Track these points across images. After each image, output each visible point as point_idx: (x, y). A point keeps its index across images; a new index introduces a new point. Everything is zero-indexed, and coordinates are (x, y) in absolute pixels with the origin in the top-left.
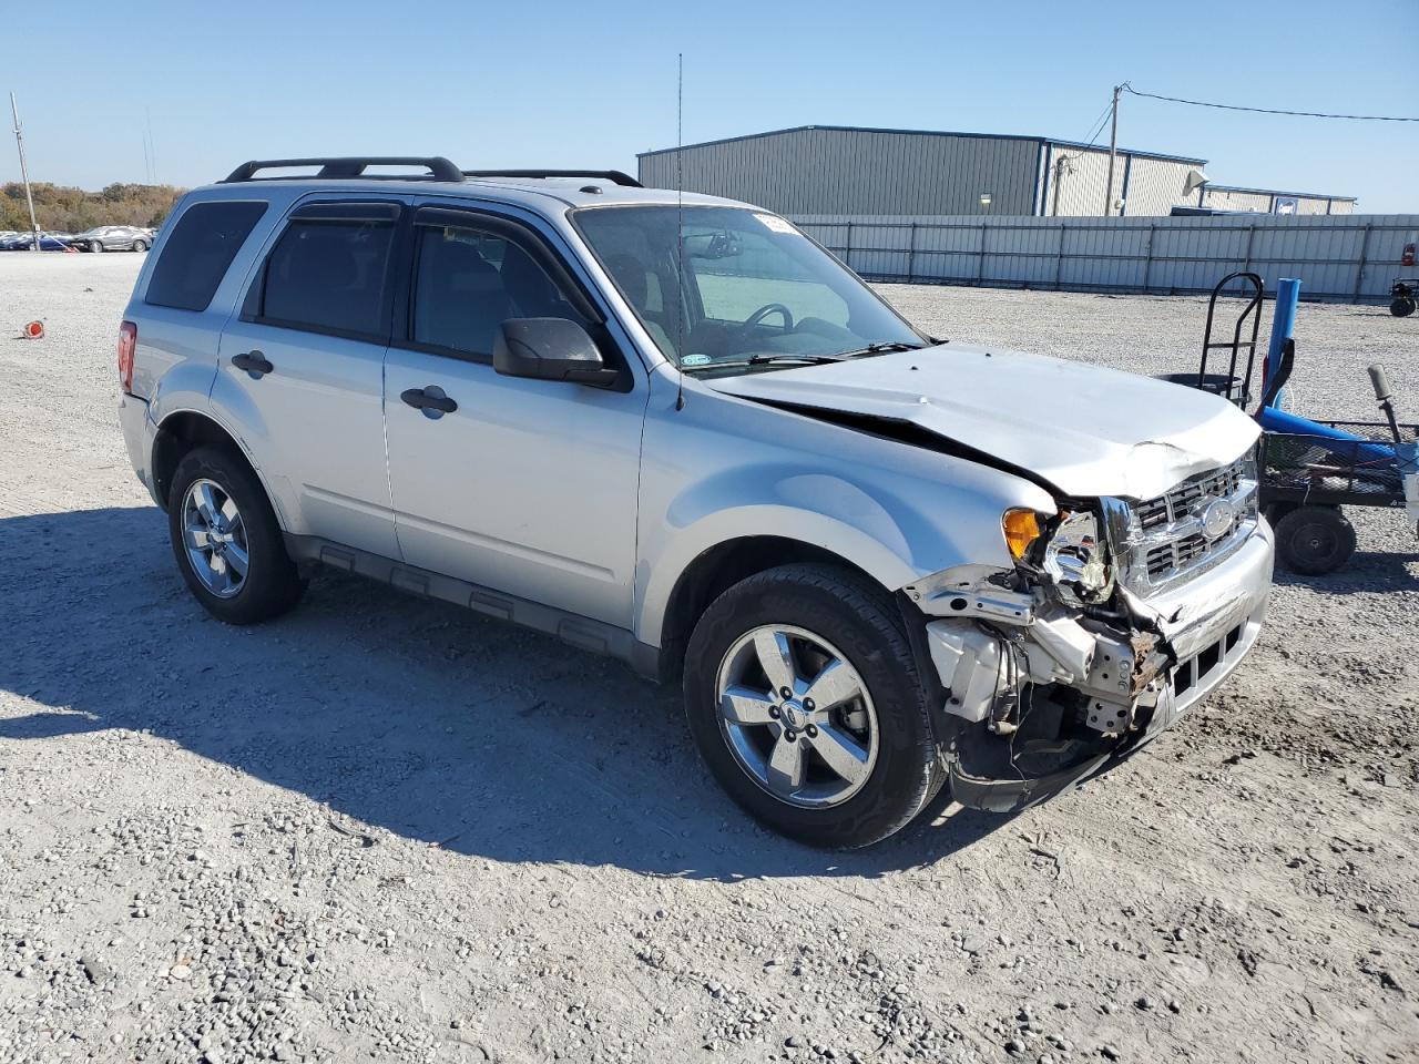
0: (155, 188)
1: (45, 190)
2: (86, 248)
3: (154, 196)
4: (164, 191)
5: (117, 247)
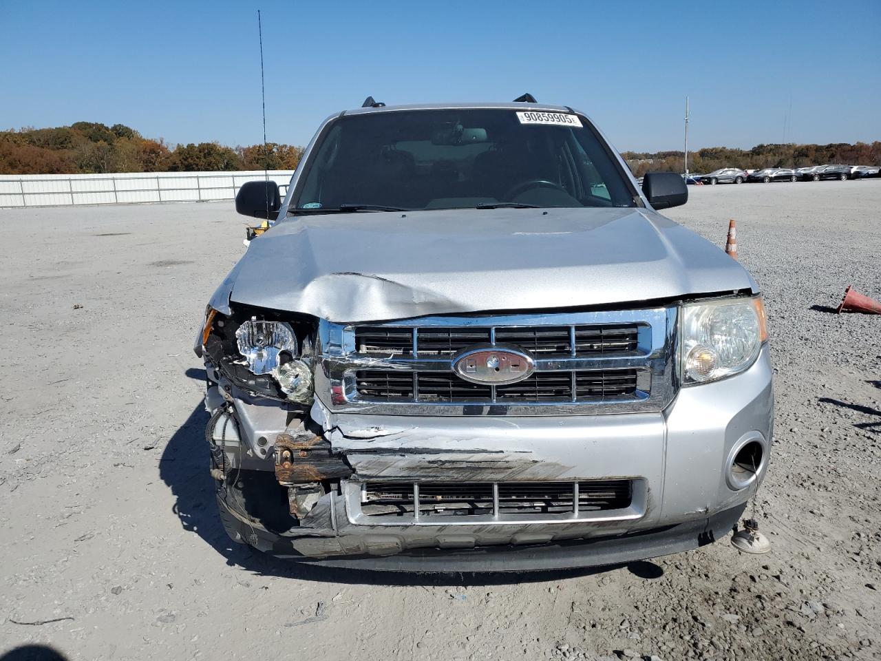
0: (784, 145)
1: (721, 151)
2: (708, 182)
3: (782, 150)
4: (789, 146)
5: (727, 181)
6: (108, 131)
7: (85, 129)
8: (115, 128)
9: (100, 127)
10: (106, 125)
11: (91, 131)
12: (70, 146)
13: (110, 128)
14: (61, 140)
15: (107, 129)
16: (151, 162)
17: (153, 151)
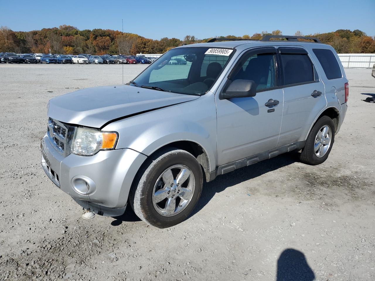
6: (351, 33)
7: (341, 33)
8: (354, 32)
9: (348, 32)
10: (351, 31)
11: (343, 33)
12: (332, 41)
13: (352, 31)
14: (329, 38)
15: (351, 32)
16: (366, 48)
17: (368, 42)
